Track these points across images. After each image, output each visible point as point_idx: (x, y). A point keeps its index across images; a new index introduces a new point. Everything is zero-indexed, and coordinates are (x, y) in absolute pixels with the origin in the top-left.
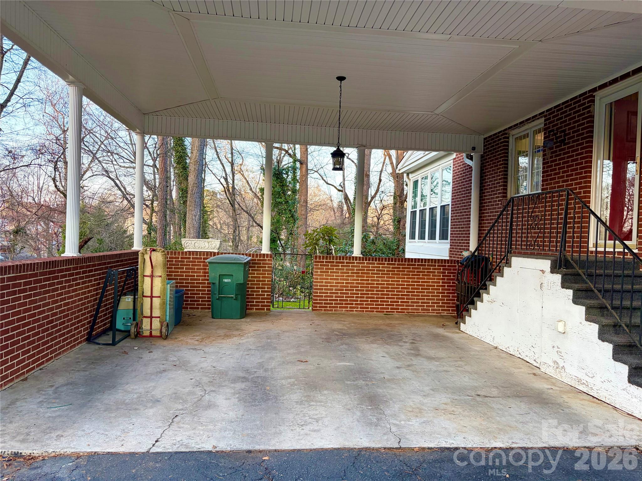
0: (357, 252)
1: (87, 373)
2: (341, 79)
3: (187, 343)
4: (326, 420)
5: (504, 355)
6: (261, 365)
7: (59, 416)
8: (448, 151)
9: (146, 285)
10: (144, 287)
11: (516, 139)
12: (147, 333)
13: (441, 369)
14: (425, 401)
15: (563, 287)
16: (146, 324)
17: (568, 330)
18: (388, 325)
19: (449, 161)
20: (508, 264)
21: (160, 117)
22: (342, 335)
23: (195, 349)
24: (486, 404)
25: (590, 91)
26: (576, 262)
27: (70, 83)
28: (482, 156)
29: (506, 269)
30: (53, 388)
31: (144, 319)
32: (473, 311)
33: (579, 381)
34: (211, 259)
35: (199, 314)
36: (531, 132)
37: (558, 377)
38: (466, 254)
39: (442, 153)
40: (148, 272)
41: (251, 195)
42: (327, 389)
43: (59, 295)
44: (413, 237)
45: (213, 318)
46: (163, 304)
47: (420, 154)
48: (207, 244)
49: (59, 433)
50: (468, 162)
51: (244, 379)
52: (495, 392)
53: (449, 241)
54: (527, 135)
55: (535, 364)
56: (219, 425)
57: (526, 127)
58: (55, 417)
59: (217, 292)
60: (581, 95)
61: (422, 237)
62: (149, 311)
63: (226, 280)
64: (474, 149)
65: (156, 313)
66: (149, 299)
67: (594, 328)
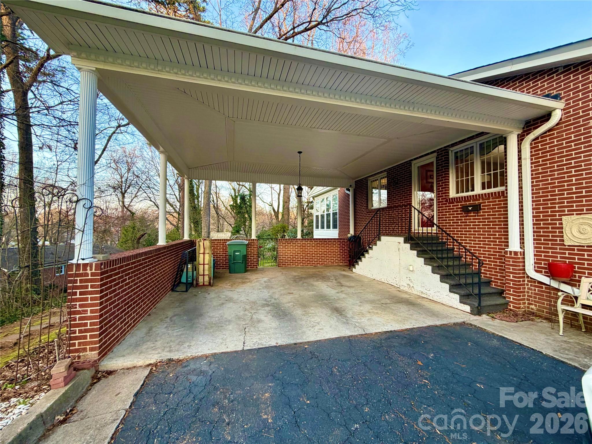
0: (299, 236)
1: (182, 308)
2: (300, 152)
3: (225, 288)
4: (322, 323)
5: (380, 283)
6: (271, 297)
7: (182, 334)
8: (335, 187)
9: (201, 258)
10: (200, 259)
11: (372, 182)
12: (201, 284)
13: (357, 292)
14: (361, 308)
15: (411, 249)
16: (201, 279)
17: (414, 269)
18: (319, 272)
19: (336, 192)
20: (379, 239)
21: (197, 170)
22: (301, 278)
23: (231, 291)
24: (389, 307)
25: (409, 161)
26: (416, 238)
27: (161, 152)
28: (354, 189)
29: (378, 242)
30: (169, 319)
31: (200, 277)
32: (360, 262)
33: (422, 292)
34: (228, 243)
35: (221, 272)
36: (379, 178)
37: (410, 291)
38: (349, 235)
39: (333, 188)
40: (202, 251)
41: (224, 209)
42: (312, 307)
43: (161, 266)
44: (317, 227)
45: (230, 273)
46: (210, 268)
47: (321, 188)
48: (224, 235)
49: (188, 344)
50: (347, 192)
51: (268, 305)
52: (388, 301)
53: (338, 229)
54: (377, 180)
55: (397, 286)
56: (272, 331)
57: (377, 176)
58: (180, 335)
59: (232, 260)
60: (405, 162)
61: (323, 227)
62: (202, 272)
63: (237, 254)
64: (351, 186)
65: (206, 273)
66: (202, 266)
67: (430, 268)
